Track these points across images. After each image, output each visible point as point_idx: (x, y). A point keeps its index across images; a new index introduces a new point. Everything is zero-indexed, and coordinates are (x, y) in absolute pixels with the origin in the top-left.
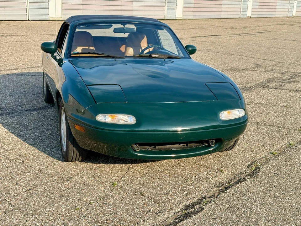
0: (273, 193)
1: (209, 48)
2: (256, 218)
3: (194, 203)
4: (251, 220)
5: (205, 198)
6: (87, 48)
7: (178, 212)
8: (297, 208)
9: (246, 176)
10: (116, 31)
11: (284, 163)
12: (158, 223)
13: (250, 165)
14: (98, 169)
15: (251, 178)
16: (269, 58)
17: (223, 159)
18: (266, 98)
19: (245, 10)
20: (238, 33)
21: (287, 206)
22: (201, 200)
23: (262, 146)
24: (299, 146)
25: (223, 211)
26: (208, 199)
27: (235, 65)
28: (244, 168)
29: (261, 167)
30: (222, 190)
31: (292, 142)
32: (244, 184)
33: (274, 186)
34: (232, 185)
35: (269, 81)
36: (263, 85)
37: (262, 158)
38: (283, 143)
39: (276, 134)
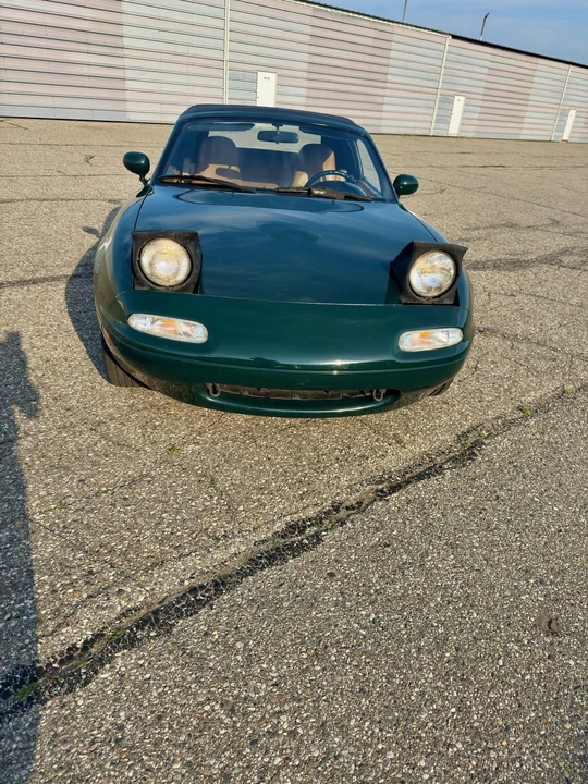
0: (487, 516)
1: (483, 185)
2: (424, 589)
3: (310, 520)
4: (410, 592)
5: (337, 509)
6: (227, 167)
7: (264, 542)
8: (527, 571)
9: (448, 461)
10: (263, 136)
11: (538, 436)
12: (207, 567)
13: (465, 435)
14: (164, 409)
15: (455, 468)
16: (577, 210)
17: (415, 414)
18: (548, 285)
19: (561, 129)
20: (539, 165)
21: (506, 562)
22: (328, 513)
23: (506, 390)
24: (582, 397)
25: (359, 552)
26: (343, 513)
27: (516, 218)
28: (449, 438)
29: (486, 442)
30: (382, 491)
31: (569, 387)
32: (433, 482)
33: (498, 497)
34: (408, 482)
35: (564, 252)
36: (552, 260)
37: (498, 418)
38: (550, 387)
39: (543, 365)
